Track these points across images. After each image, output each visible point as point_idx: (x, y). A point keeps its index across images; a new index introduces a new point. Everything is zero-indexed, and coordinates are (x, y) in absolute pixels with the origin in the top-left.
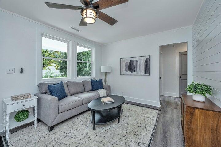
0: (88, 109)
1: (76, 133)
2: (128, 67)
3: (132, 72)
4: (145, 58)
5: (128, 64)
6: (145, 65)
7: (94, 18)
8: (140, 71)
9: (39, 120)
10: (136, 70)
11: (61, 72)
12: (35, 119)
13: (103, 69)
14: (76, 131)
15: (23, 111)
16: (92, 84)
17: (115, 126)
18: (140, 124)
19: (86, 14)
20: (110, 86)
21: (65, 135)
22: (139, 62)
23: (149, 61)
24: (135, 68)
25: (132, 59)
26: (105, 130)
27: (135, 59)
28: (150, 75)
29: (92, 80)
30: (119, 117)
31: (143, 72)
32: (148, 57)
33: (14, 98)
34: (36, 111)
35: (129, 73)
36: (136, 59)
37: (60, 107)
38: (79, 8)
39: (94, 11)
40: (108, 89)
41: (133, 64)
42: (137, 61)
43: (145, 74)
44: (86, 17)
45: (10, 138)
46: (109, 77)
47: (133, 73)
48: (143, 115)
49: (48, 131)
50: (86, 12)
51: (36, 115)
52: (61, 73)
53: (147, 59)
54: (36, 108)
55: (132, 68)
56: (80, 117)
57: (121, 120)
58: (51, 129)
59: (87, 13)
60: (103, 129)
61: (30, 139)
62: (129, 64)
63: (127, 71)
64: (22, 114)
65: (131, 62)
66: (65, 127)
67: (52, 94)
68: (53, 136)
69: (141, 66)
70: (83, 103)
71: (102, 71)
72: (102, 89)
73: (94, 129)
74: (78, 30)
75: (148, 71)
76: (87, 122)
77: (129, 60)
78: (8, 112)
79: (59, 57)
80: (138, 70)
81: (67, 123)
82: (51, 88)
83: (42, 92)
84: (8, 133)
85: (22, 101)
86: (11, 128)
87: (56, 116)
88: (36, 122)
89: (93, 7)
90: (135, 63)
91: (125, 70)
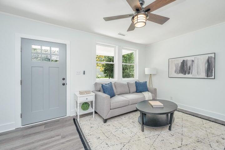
0: (136, 109)
1: (126, 130)
2: (179, 68)
3: (185, 74)
4: (206, 57)
5: (180, 64)
6: (206, 65)
7: (145, 21)
8: (198, 73)
9: (96, 112)
10: (191, 72)
11: (105, 73)
12: (93, 111)
13: (147, 71)
14: (125, 128)
15: (86, 103)
16: (136, 86)
17: (165, 133)
18: (200, 139)
20: (155, 90)
21: (117, 129)
22: (196, 62)
23: (213, 60)
24: (190, 69)
26: (154, 134)
27: (189, 59)
28: (214, 78)
29: (136, 82)
30: (170, 125)
31: (203, 75)
32: (213, 55)
33: (81, 93)
34: (94, 105)
35: (181, 75)
36: (193, 58)
37: (111, 104)
38: (130, 15)
39: (145, 14)
40: (154, 92)
41: (187, 65)
42: (193, 61)
43: (206, 77)
45: (79, 121)
46: (154, 79)
48: (205, 129)
49: (102, 122)
51: (94, 108)
52: (105, 75)
53: (210, 58)
54: (94, 102)
55: (185, 69)
56: (127, 116)
57: (172, 128)
58: (105, 121)
59: (138, 18)
60: (152, 133)
61: (92, 125)
62: (181, 65)
63: (177, 72)
64: (85, 105)
65: (184, 63)
66: (115, 122)
67: (104, 92)
68: (107, 127)
69: (200, 67)
70: (130, 104)
71: (146, 73)
72: (147, 92)
73: (143, 131)
74: (124, 35)
75: (212, 72)
76: (134, 122)
77: (181, 60)
78: (79, 103)
79: (103, 60)
80: (194, 72)
81: (116, 119)
82: (103, 87)
83: (97, 90)
84: (78, 117)
85: (86, 95)
86: (80, 114)
87: (109, 111)
88: (94, 113)
89: (144, 11)
90: (189, 64)
91: (175, 72)
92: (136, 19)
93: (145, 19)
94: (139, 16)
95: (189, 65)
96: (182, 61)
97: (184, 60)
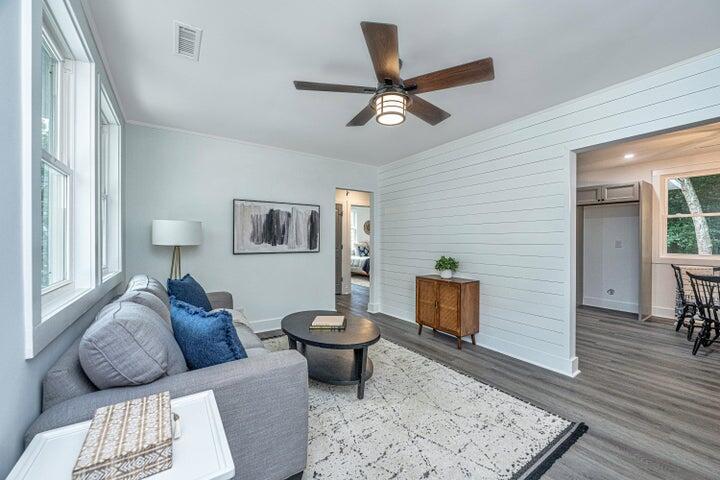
2: (261, 230)
3: (274, 244)
4: (308, 210)
5: (264, 219)
7: (401, 111)
8: (297, 241)
10: (285, 238)
19: (382, 108)
22: (294, 217)
23: (317, 218)
24: (284, 233)
25: (276, 207)
27: (283, 208)
28: (319, 252)
31: (304, 244)
32: (316, 209)
35: (266, 247)
36: (288, 209)
41: (278, 221)
42: (289, 215)
43: (309, 250)
44: (383, 114)
47: (279, 248)
50: (382, 102)
53: (313, 213)
55: (275, 232)
59: (385, 104)
62: (267, 221)
63: (258, 242)
65: (272, 217)
69: (299, 229)
77: (265, 210)
80: (291, 239)
90: (283, 220)
91: (253, 238)
92: (380, 106)
93: (402, 105)
94: (386, 98)
95: (281, 224)
96: (267, 212)
97: (272, 210)
